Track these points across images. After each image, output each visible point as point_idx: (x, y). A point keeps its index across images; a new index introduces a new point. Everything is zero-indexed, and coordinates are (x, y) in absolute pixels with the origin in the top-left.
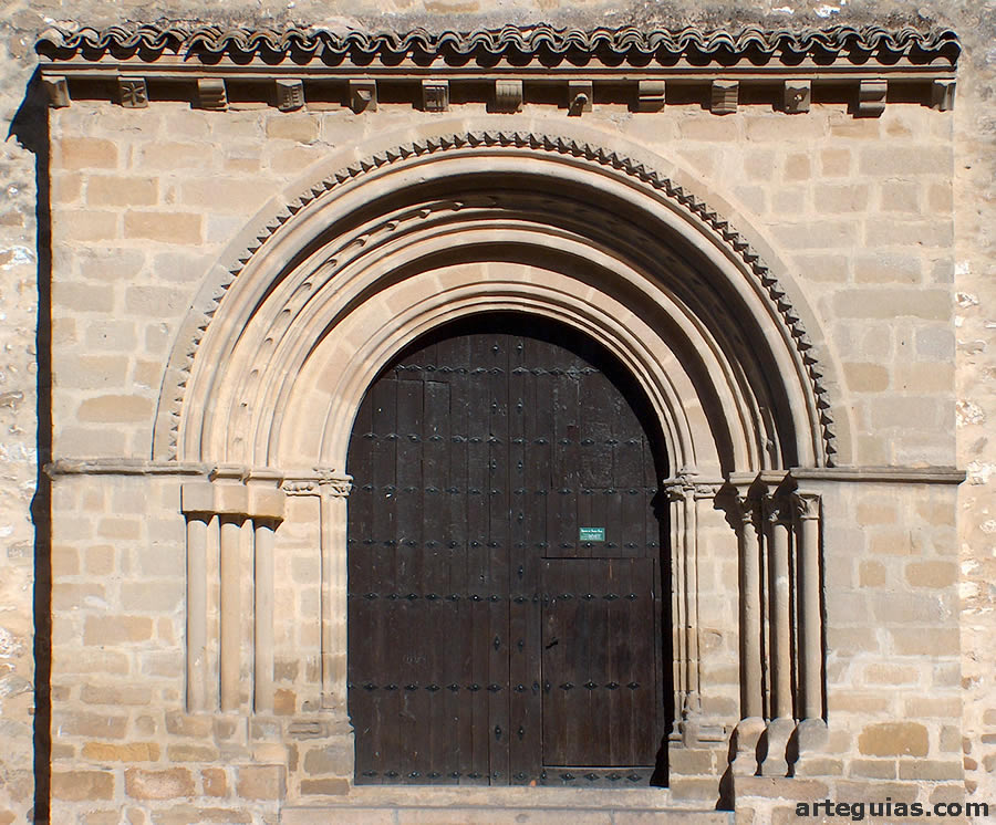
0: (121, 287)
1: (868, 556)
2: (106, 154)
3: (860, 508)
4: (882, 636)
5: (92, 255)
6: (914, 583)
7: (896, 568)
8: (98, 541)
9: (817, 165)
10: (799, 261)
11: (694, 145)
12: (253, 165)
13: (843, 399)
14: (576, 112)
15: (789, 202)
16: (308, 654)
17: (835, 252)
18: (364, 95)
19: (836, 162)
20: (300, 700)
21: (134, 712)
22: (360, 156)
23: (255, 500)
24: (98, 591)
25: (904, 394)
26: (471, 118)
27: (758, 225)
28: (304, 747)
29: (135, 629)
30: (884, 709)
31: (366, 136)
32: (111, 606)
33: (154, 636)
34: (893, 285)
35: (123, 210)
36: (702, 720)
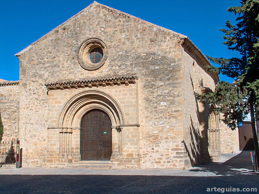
0: (54, 109)
1: (127, 135)
2: (53, 95)
3: (126, 129)
4: (129, 143)
5: (52, 106)
6: (132, 137)
7: (130, 136)
8: (52, 136)
9: (122, 91)
10: (120, 102)
11: (110, 90)
12: (66, 95)
13: (125, 117)
14: (98, 87)
15: (119, 95)
16: (75, 147)
17: (124, 101)
18: (76, 87)
19: (124, 90)
20: (74, 152)
21: (55, 153)
22: (76, 93)
23: (69, 130)
24: (52, 141)
25: (131, 116)
26: (87, 89)
27: (116, 98)
28: (74, 157)
29: (55, 145)
30: (129, 152)
31: (77, 91)
32: (53, 142)
33: (57, 146)
34: (130, 104)
35: (54, 101)
36: (114, 153)
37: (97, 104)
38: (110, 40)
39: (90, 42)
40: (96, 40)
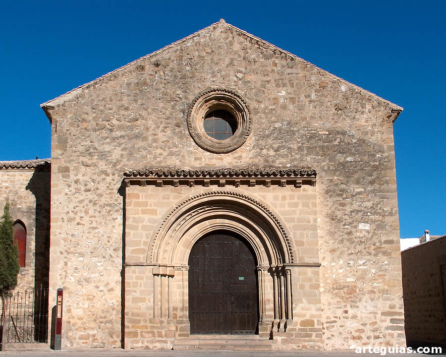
0: (140, 225)
1: (300, 283)
2: (137, 196)
3: (299, 272)
4: (304, 300)
5: (134, 218)
6: (310, 289)
7: (307, 285)
8: (135, 280)
9: (288, 198)
10: (285, 218)
11: (262, 193)
12: (169, 198)
13: (295, 248)
14: (237, 187)
15: (283, 206)
16: (180, 305)
17: (293, 216)
18: (192, 183)
19: (292, 197)
20: (178, 316)
21: (142, 318)
22: (191, 196)
23: (168, 271)
24: (135, 291)
25: (308, 247)
26: (214, 188)
27: (276, 211)
28: (179, 326)
29: (143, 300)
30: (305, 317)
31: (193, 191)
32: (137, 295)
33: (147, 302)
34: (305, 223)
35: (141, 209)
36: (266, 319)
37: (227, 221)
38: (255, 98)
39: (212, 96)
40: (227, 93)
